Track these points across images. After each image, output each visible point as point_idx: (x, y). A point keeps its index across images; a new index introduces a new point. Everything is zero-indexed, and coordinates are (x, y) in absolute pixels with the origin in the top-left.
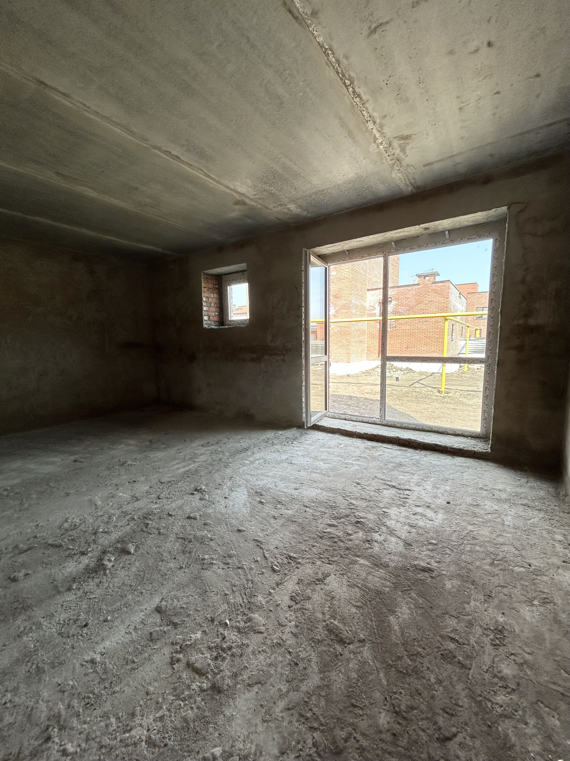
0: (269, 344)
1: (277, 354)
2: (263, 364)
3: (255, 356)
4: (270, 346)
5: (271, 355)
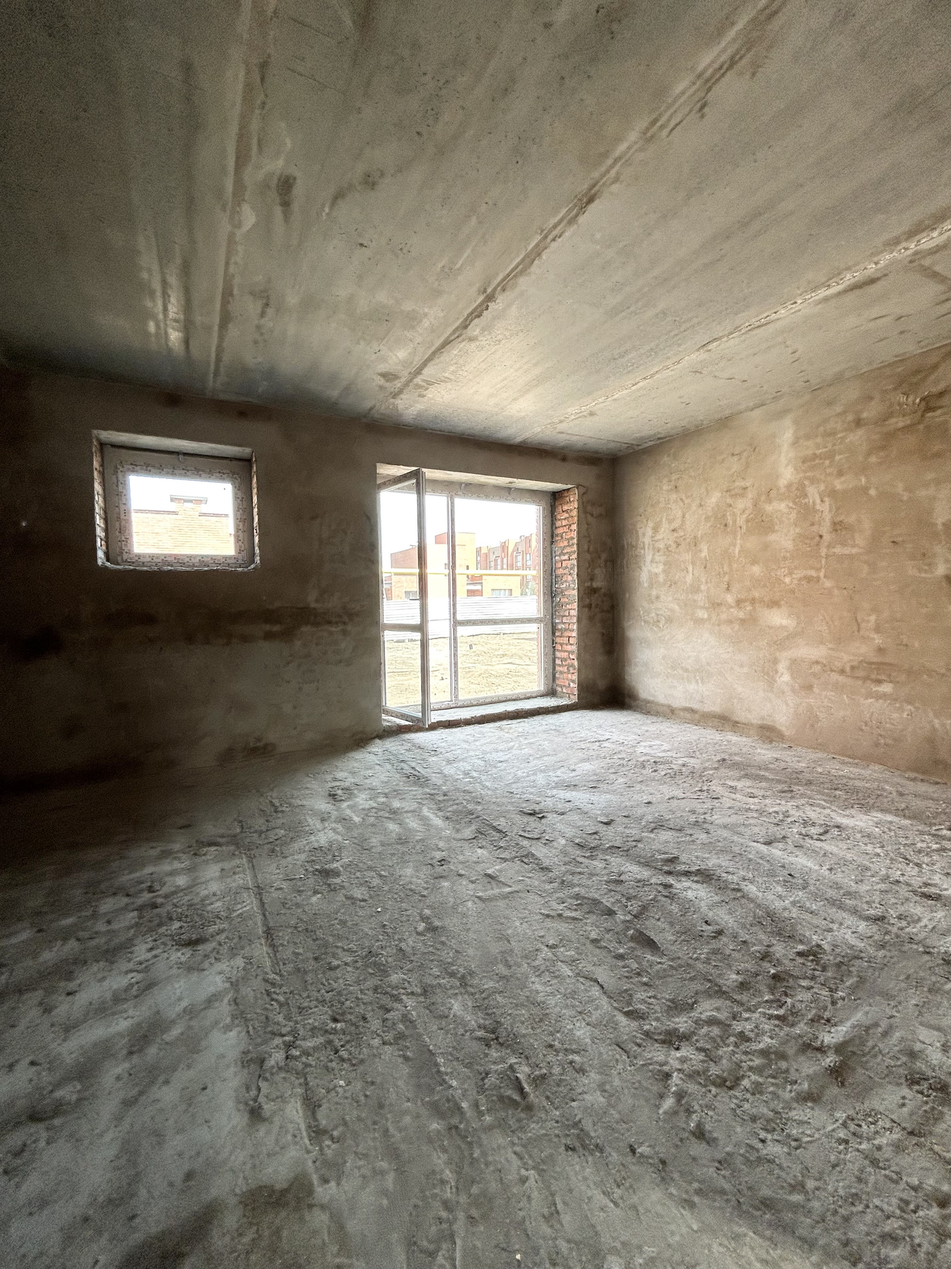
0: (313, 605)
1: (329, 623)
2: (298, 643)
3: (276, 628)
4: (314, 608)
5: (316, 624)
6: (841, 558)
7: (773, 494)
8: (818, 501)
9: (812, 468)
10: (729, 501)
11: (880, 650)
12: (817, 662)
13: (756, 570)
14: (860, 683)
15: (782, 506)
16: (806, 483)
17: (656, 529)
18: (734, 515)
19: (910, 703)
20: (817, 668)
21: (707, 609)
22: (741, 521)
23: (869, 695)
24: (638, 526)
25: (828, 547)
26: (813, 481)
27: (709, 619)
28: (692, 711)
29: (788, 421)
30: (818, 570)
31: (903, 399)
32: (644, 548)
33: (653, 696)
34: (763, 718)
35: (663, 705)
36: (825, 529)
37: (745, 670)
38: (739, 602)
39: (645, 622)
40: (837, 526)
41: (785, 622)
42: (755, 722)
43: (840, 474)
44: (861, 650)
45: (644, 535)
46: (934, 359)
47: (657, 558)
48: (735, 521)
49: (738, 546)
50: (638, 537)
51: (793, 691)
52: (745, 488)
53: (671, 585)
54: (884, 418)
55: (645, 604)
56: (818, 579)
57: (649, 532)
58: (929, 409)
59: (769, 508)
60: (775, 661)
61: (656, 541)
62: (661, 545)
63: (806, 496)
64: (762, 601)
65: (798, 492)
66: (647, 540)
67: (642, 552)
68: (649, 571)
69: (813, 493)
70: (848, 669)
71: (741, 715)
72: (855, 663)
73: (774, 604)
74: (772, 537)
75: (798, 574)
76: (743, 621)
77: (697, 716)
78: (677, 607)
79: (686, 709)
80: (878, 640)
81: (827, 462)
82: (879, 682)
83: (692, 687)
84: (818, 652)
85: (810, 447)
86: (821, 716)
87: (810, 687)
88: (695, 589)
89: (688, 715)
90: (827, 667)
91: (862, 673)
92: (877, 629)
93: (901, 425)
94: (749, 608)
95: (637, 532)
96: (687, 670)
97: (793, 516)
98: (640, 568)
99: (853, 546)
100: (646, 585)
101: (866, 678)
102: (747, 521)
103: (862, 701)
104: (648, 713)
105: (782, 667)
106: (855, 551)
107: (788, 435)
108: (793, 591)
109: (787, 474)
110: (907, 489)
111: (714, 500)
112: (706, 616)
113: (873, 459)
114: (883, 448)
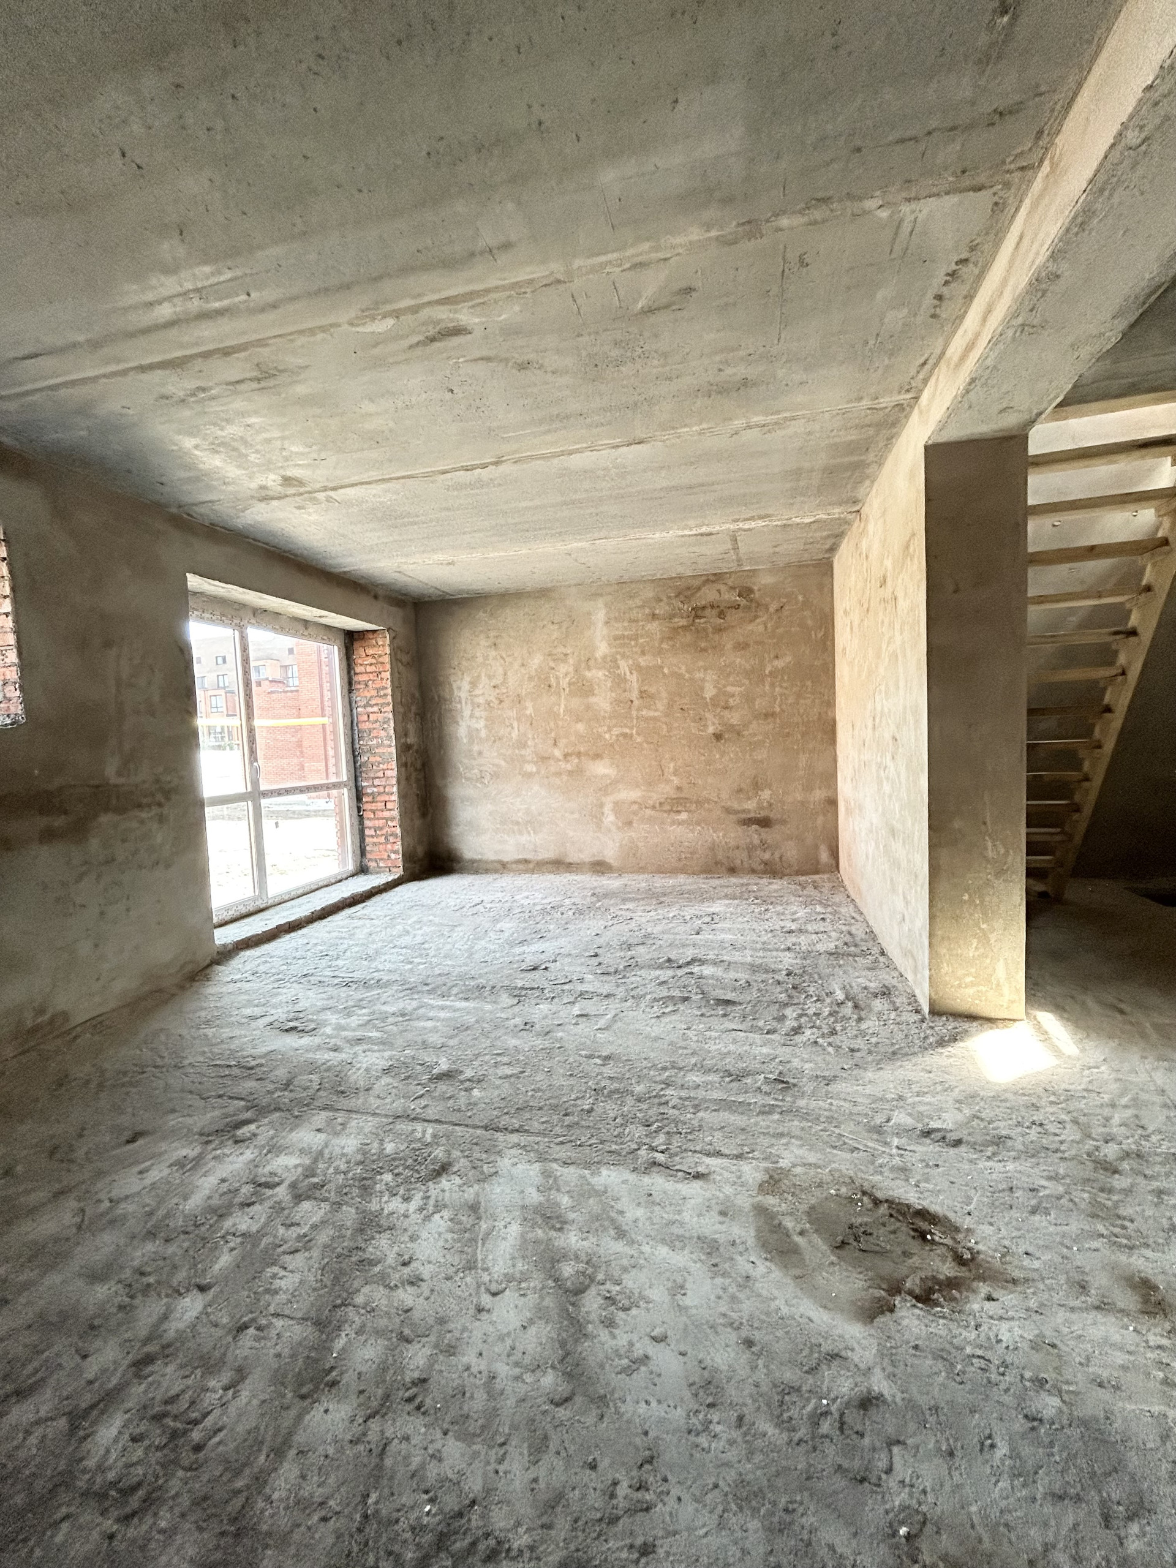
0: (114, 780)
1: (140, 806)
2: (94, 844)
3: (59, 822)
4: (116, 786)
5: (120, 810)
6: (647, 719)
7: (591, 663)
8: (628, 673)
9: (623, 645)
10: (552, 664)
11: (679, 789)
12: (635, 802)
13: (580, 727)
14: (665, 815)
15: (600, 674)
16: (618, 657)
17: (474, 684)
18: (557, 678)
19: (699, 824)
20: (635, 807)
21: (535, 763)
22: (564, 683)
23: (673, 823)
24: (452, 679)
25: (638, 710)
26: (623, 656)
27: (538, 772)
28: (527, 861)
29: (600, 603)
30: (631, 728)
31: (681, 606)
32: (460, 702)
33: (482, 854)
34: (594, 855)
35: (492, 862)
36: (634, 695)
37: (576, 816)
38: (566, 756)
39: (466, 778)
40: (643, 694)
41: (607, 771)
42: (587, 860)
43: (643, 653)
44: (666, 790)
45: (459, 688)
46: (697, 583)
47: (477, 713)
48: (558, 683)
49: (563, 706)
50: (451, 690)
51: (618, 828)
52: (566, 655)
53: (494, 741)
54: (671, 617)
55: (466, 761)
56: (631, 736)
57: (466, 686)
58: (697, 617)
59: (588, 674)
60: (602, 805)
61: (476, 696)
62: (481, 700)
63: (618, 667)
64: (587, 754)
65: (611, 663)
66: (463, 695)
67: (459, 706)
68: (469, 727)
69: (624, 665)
70: (657, 805)
71: (573, 857)
72: (662, 800)
73: (597, 756)
74: (592, 700)
75: (616, 731)
76: (570, 773)
77: (531, 866)
78: (503, 763)
79: (518, 862)
80: (676, 781)
81: (633, 643)
82: (679, 812)
83: (524, 839)
84: (635, 794)
85: (619, 628)
86: (640, 844)
87: (630, 823)
88: (523, 745)
89: (521, 867)
90: (642, 805)
91: (667, 807)
92: (675, 774)
93: (681, 624)
94: (576, 761)
95: (450, 685)
96: (518, 823)
97: (609, 684)
98: (457, 723)
99: (656, 710)
100: (465, 741)
101: (671, 811)
102: (570, 684)
103: (668, 828)
104: (476, 872)
105: (608, 809)
106: (656, 714)
107: (600, 615)
108: (612, 745)
109: (602, 649)
110: (688, 671)
111: (536, 661)
112: (534, 770)
113: (665, 646)
114: (671, 639)
